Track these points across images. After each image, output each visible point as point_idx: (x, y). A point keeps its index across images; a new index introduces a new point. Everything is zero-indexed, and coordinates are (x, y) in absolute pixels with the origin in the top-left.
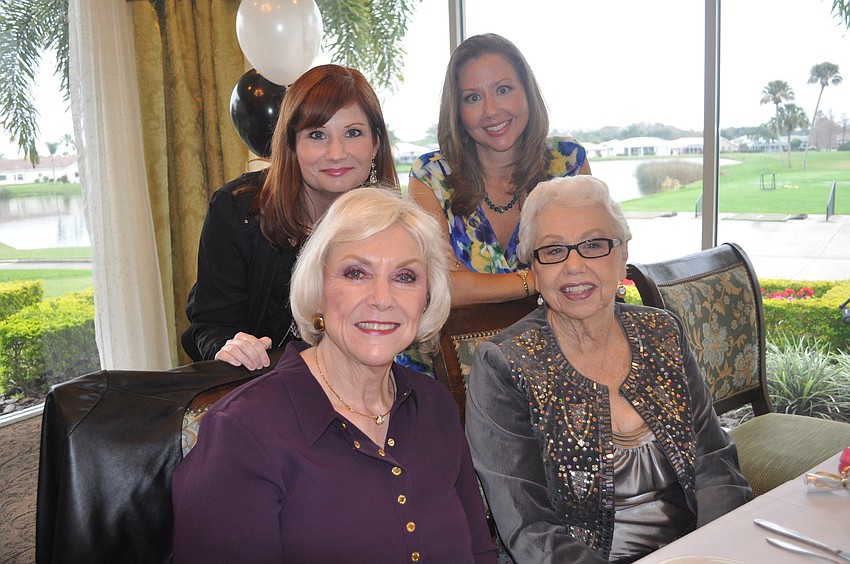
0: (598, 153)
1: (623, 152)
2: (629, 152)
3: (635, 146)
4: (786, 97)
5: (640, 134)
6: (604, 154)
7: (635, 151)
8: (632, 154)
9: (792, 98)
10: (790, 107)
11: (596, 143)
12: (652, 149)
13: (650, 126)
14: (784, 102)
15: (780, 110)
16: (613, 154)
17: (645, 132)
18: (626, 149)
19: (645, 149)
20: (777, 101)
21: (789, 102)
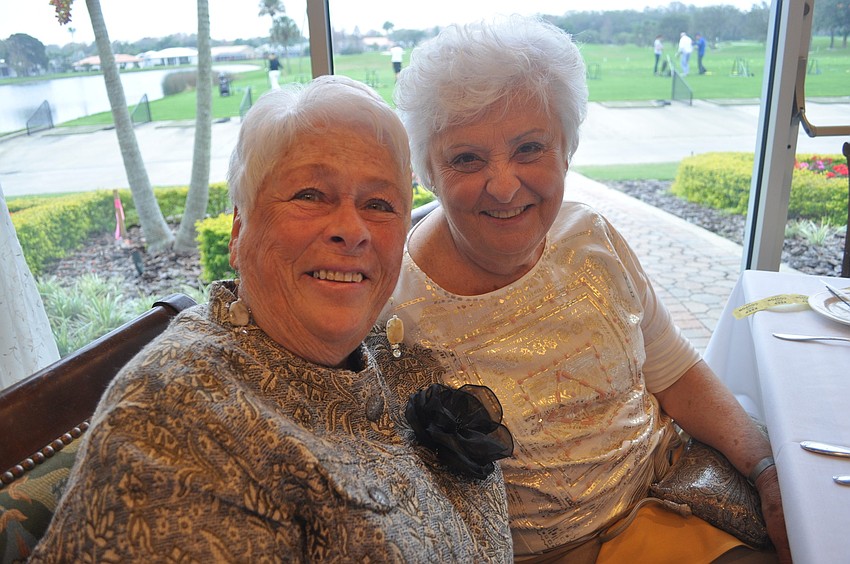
0: (136, 64)
1: (159, 62)
2: (166, 62)
3: (171, 56)
4: (279, 9)
5: (176, 45)
6: (141, 65)
7: (171, 60)
8: (169, 64)
9: (284, 11)
10: (284, 19)
11: (133, 54)
12: (186, 58)
13: (186, 37)
14: (278, 15)
15: (275, 21)
16: (151, 64)
17: (181, 43)
18: (163, 60)
19: (181, 58)
20: (272, 14)
21: (282, 15)
